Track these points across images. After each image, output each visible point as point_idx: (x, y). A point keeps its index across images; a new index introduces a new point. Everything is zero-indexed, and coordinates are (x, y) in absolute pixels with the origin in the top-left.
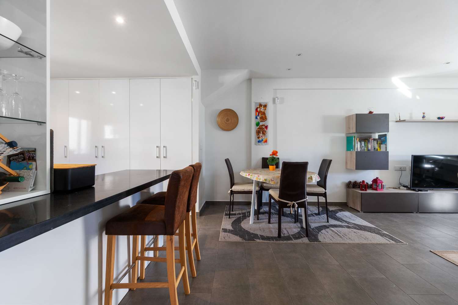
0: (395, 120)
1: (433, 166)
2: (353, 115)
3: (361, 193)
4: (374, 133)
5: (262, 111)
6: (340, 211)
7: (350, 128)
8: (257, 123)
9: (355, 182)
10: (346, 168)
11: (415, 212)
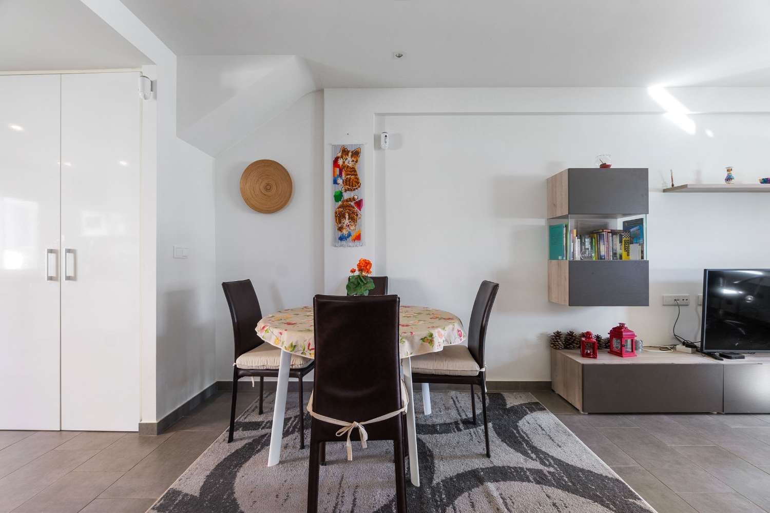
0: (662, 187)
1: (741, 292)
2: (561, 173)
3: (583, 365)
4: (613, 216)
5: (348, 166)
6: (532, 410)
7: (555, 205)
8: (337, 194)
9: (571, 334)
10: (549, 301)
11: (716, 413)
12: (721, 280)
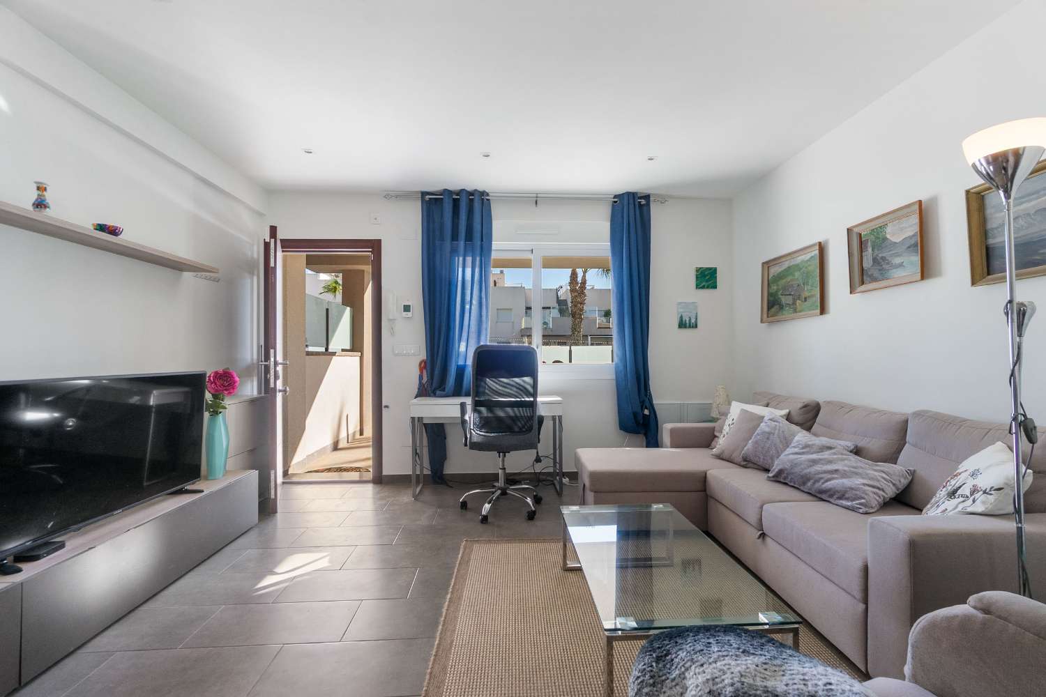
12: (23, 397)
